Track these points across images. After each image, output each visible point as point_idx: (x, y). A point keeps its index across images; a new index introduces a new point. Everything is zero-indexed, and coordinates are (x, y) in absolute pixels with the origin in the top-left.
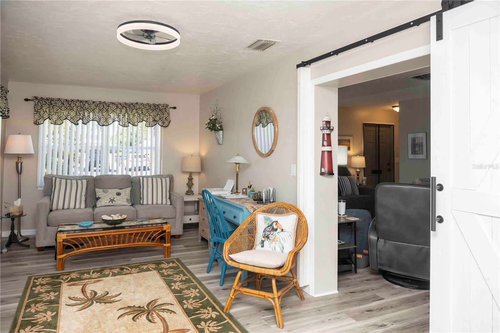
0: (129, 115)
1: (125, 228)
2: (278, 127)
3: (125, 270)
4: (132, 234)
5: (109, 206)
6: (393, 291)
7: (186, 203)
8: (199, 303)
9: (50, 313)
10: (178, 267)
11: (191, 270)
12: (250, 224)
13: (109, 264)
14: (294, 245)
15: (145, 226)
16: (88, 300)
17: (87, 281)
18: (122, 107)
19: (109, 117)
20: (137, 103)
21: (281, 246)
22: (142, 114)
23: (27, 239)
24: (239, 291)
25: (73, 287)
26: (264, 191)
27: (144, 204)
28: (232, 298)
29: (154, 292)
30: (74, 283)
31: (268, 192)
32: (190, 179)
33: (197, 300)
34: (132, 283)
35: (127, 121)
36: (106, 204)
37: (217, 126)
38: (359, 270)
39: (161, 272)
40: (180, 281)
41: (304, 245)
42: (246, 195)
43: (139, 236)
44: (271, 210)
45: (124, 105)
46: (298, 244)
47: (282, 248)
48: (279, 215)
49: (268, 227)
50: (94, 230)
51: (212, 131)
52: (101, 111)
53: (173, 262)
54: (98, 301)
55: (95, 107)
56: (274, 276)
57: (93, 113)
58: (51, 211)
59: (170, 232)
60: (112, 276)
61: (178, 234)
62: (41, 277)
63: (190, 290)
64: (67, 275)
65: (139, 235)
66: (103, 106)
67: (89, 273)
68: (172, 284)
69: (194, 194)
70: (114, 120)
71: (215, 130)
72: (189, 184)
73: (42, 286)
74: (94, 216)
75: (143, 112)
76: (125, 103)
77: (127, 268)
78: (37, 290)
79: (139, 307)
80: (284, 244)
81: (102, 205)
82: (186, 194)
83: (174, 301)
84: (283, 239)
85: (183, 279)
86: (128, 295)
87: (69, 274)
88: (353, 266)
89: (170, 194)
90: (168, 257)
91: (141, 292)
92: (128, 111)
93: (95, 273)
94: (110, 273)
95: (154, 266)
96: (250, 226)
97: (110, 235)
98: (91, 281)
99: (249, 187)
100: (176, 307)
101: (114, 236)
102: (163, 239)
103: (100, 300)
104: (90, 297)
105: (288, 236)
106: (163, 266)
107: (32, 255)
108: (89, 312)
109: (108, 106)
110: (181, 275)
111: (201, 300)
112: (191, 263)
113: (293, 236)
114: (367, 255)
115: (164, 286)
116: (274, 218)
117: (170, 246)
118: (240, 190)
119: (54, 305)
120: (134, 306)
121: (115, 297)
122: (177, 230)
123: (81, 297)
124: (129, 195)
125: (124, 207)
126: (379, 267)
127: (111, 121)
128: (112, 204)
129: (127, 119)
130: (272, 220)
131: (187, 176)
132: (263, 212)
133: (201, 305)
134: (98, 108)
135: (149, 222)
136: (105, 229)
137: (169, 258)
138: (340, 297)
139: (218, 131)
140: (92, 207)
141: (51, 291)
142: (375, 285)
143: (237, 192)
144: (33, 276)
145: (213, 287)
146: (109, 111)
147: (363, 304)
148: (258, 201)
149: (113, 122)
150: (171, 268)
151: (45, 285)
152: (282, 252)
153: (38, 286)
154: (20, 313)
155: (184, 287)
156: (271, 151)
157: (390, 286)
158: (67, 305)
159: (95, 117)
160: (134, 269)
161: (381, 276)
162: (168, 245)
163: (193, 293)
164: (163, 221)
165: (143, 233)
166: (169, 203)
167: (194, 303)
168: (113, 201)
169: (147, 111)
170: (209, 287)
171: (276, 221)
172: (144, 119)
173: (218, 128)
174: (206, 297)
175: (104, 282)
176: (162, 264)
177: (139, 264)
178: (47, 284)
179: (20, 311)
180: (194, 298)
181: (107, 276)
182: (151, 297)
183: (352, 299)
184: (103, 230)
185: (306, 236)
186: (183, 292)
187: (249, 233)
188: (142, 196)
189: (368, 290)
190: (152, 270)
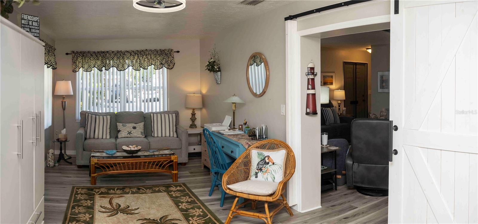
0: (140, 61)
1: (140, 157)
2: (269, 71)
3: (141, 190)
4: (146, 162)
5: (127, 137)
6: (365, 201)
7: (190, 135)
8: (203, 220)
9: (88, 215)
10: (184, 191)
11: (195, 194)
12: (245, 158)
13: (129, 184)
14: (284, 176)
15: (156, 156)
16: (114, 210)
17: (113, 195)
18: (134, 54)
19: (125, 63)
20: (146, 50)
21: (272, 176)
22: (151, 59)
23: (70, 158)
24: (237, 212)
25: (103, 199)
26: (257, 129)
27: (155, 136)
28: (230, 218)
29: (165, 210)
30: (103, 196)
31: (261, 130)
32: (193, 114)
33: (201, 218)
34: (147, 201)
35: (139, 66)
36: (125, 136)
37: (216, 68)
38: (338, 188)
39: (170, 194)
40: (187, 202)
41: (292, 175)
42: (242, 131)
43: (152, 165)
44: (264, 146)
45: (136, 53)
46: (287, 175)
47: (273, 179)
48: (271, 150)
49: (261, 161)
50: (117, 157)
51: (211, 72)
52: (118, 59)
53: (180, 186)
54: (121, 212)
55: (114, 56)
56: (266, 202)
57: (112, 61)
58: (86, 139)
59: (177, 161)
60: (131, 194)
61: (184, 162)
62: (81, 188)
63: (194, 209)
64: (99, 189)
65: (152, 163)
66: (120, 54)
67: (114, 190)
68: (180, 204)
69: (197, 127)
70: (129, 65)
71: (214, 71)
72: (192, 119)
73: (81, 195)
74: (116, 146)
75: (152, 57)
76: (137, 50)
77: (143, 188)
78: (79, 197)
79: (154, 220)
80: (275, 175)
81: (122, 137)
82: (190, 127)
83: (182, 217)
84: (275, 171)
85: (188, 201)
86: (144, 210)
87: (100, 189)
88: (334, 184)
89: (176, 128)
90: (176, 181)
91: (154, 209)
92: (139, 57)
93: (119, 190)
94: (130, 191)
95: (164, 189)
96: (245, 160)
97: (129, 162)
98: (116, 196)
99: (244, 124)
100: (184, 222)
101: (132, 163)
102: (171, 167)
103: (123, 211)
104: (115, 208)
105: (279, 169)
106: (172, 189)
107: (74, 170)
108: (115, 219)
109: (124, 54)
110: (187, 197)
111: (204, 218)
112: (195, 188)
113: (283, 168)
114: (345, 175)
115: (173, 206)
116: (266, 153)
117: (177, 173)
118: (237, 126)
119: (90, 209)
120: (149, 219)
121: (134, 210)
122: (184, 158)
123: (109, 207)
124: (142, 129)
125: (139, 139)
126: (354, 184)
127: (126, 66)
128: (130, 136)
129: (139, 64)
130: (264, 155)
131: (190, 112)
132: (257, 148)
133: (204, 221)
134: (116, 57)
135: (159, 153)
136: (125, 157)
137: (177, 183)
138: (323, 211)
139: (216, 72)
140: (115, 137)
141: (88, 199)
142: (351, 198)
143: (234, 129)
144: (76, 187)
145: (215, 207)
146: (124, 58)
147: (341, 214)
148: (252, 137)
149: (128, 67)
150: (178, 191)
151: (84, 194)
152: (274, 181)
153: (79, 194)
154: (69, 212)
155: (190, 207)
156: (263, 92)
157: (362, 197)
158: (99, 211)
159: (114, 64)
160: (148, 190)
161: (356, 190)
162: (176, 172)
163: (197, 212)
164: (171, 152)
165: (154, 162)
166: (175, 136)
167: (198, 220)
168: (131, 133)
169: (155, 56)
170: (211, 208)
171: (268, 156)
172: (153, 63)
173: (216, 70)
174: (208, 215)
175: (126, 198)
176: (171, 187)
177: (152, 186)
178: (85, 194)
179: (69, 210)
180: (198, 216)
181: (128, 193)
182: (163, 213)
183: (333, 211)
184: (123, 158)
185: (294, 168)
186: (189, 211)
187: (245, 166)
188: (153, 130)
189: (345, 203)
190: (162, 192)
